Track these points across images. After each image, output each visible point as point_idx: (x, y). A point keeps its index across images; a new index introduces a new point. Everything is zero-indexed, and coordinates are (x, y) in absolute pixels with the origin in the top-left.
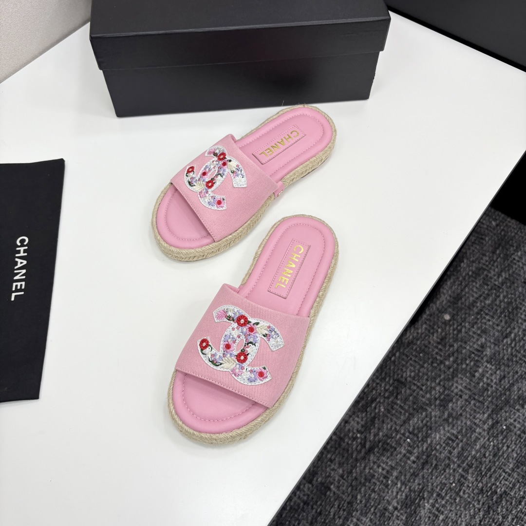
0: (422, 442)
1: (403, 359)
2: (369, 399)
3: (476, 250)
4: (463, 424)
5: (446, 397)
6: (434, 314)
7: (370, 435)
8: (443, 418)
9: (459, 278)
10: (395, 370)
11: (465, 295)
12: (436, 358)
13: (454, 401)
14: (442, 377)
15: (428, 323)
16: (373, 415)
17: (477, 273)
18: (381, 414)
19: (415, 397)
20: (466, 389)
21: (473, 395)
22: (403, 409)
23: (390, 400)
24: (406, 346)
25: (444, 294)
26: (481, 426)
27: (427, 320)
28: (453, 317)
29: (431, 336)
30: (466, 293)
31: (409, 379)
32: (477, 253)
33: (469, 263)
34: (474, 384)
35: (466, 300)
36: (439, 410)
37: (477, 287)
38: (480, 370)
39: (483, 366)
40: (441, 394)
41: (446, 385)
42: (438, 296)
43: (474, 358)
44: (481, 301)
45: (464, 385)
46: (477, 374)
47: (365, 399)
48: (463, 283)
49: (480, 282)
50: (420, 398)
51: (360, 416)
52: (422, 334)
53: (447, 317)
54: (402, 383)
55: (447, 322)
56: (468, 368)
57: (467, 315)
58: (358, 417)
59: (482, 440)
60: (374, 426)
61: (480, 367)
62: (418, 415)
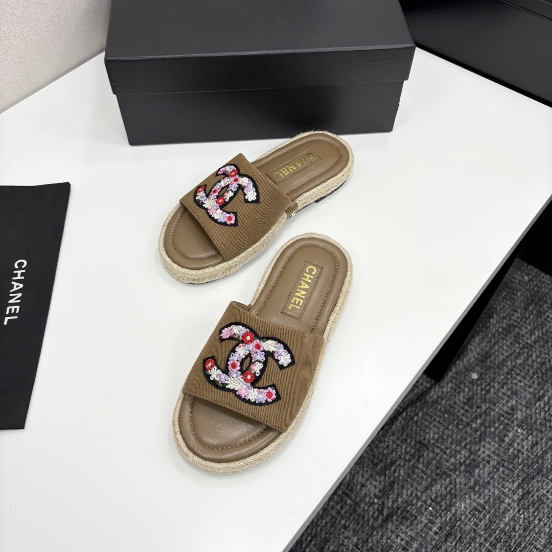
0: (445, 512)
1: (426, 420)
2: (388, 461)
3: (507, 306)
4: (491, 494)
5: (472, 462)
6: (461, 372)
7: (388, 501)
8: (469, 485)
9: (488, 335)
10: (418, 432)
11: (494, 353)
12: (462, 419)
13: (481, 467)
14: (468, 440)
15: (454, 381)
16: (392, 479)
17: (508, 330)
18: (401, 478)
19: (439, 461)
20: (494, 454)
21: (501, 461)
22: (425, 474)
23: (411, 463)
24: (429, 406)
25: (472, 351)
26: (510, 495)
27: (453, 378)
28: (481, 376)
29: (457, 395)
30: (495, 351)
31: (432, 441)
32: (508, 309)
33: (499, 319)
34: (503, 450)
35: (495, 359)
36: (465, 476)
37: (507, 345)
38: (511, 435)
39: (513, 429)
40: (467, 458)
41: (472, 449)
42: (466, 353)
43: (503, 421)
44: (512, 360)
45: (492, 449)
46: (507, 439)
47: (384, 461)
48: (492, 341)
49: (511, 340)
50: (444, 462)
51: (378, 479)
52: (447, 393)
53: (475, 376)
54: (424, 445)
55: (474, 381)
56: (497, 431)
57: (496, 374)
58: (376, 481)
59: (511, 512)
60: (393, 491)
61: (510, 432)
62: (441, 481)
